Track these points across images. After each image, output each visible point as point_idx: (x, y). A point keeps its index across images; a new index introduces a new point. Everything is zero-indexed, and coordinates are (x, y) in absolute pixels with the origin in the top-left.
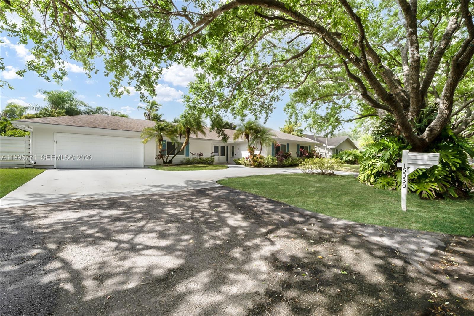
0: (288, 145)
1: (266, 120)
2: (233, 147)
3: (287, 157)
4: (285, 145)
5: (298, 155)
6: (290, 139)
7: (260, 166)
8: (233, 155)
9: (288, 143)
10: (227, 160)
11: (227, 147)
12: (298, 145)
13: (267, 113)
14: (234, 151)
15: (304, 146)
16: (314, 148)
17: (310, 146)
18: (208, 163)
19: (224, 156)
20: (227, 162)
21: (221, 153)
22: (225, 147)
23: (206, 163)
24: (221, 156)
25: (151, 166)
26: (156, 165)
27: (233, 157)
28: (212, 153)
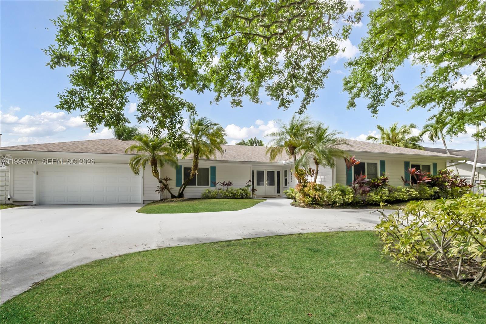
0: (383, 163)
1: (304, 106)
2: (286, 172)
3: (378, 185)
4: (376, 164)
5: (406, 182)
6: (386, 152)
7: (315, 203)
8: (286, 185)
9: (382, 159)
10: (279, 192)
11: (278, 173)
12: (407, 164)
13: (308, 90)
14: (287, 178)
15: (421, 164)
16: (446, 167)
17: (435, 165)
18: (239, 197)
19: (274, 185)
20: (279, 194)
21: (269, 182)
22: (274, 171)
23: (236, 196)
24: (268, 185)
25: (152, 202)
26: (160, 200)
27: (286, 187)
28: (250, 181)
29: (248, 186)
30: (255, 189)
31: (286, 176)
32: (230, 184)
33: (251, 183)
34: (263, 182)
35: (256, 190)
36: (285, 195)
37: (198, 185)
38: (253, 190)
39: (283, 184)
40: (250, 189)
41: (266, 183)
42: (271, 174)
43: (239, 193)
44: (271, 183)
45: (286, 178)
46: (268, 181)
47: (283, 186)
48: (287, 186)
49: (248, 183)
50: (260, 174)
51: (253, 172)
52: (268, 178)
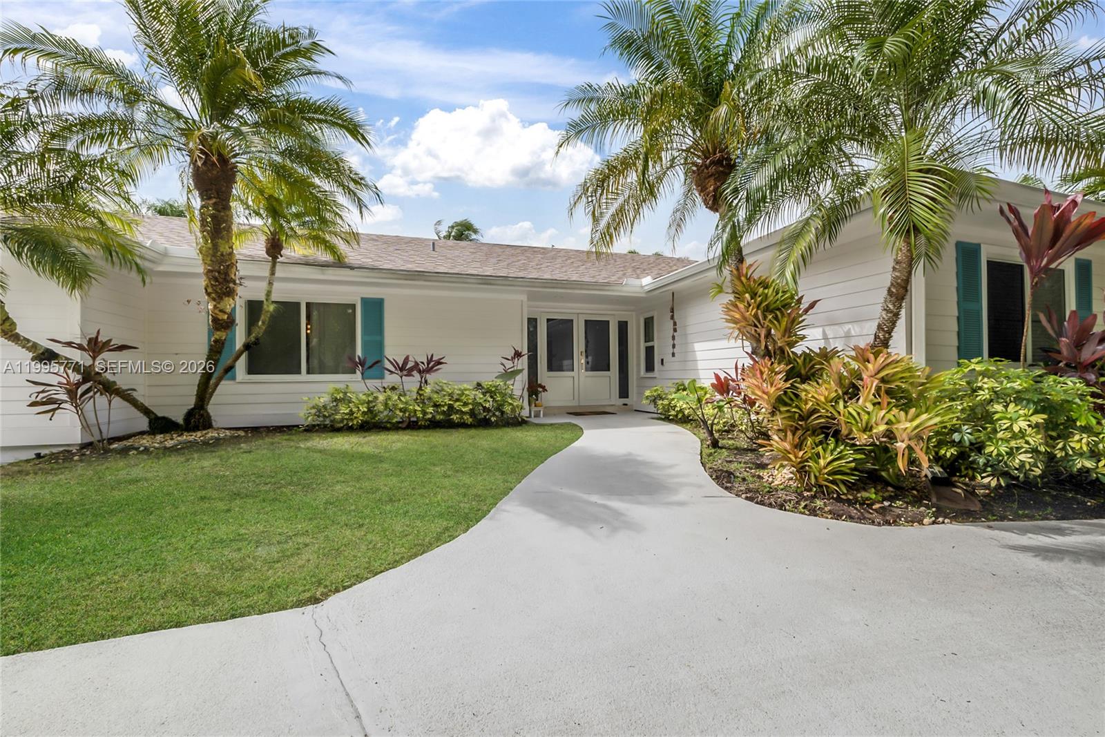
2: (649, 323)
8: (650, 367)
10: (624, 392)
11: (623, 327)
14: (656, 343)
18: (468, 419)
19: (608, 369)
20: (624, 401)
21: (590, 359)
22: (608, 322)
23: (454, 417)
24: (586, 370)
25: (31, 455)
26: (84, 446)
27: (650, 375)
28: (518, 355)
29: (509, 375)
30: (541, 386)
31: (649, 336)
32: (433, 365)
33: (523, 363)
34: (570, 362)
35: (545, 390)
36: (652, 406)
37: (308, 372)
38: (534, 389)
39: (638, 365)
40: (518, 386)
41: (579, 361)
42: (597, 330)
43: (465, 404)
44: (599, 363)
45: (650, 344)
46: (587, 357)
47: (639, 371)
48: (656, 374)
49: (509, 364)
50: (560, 332)
51: (532, 322)
52: (587, 346)
